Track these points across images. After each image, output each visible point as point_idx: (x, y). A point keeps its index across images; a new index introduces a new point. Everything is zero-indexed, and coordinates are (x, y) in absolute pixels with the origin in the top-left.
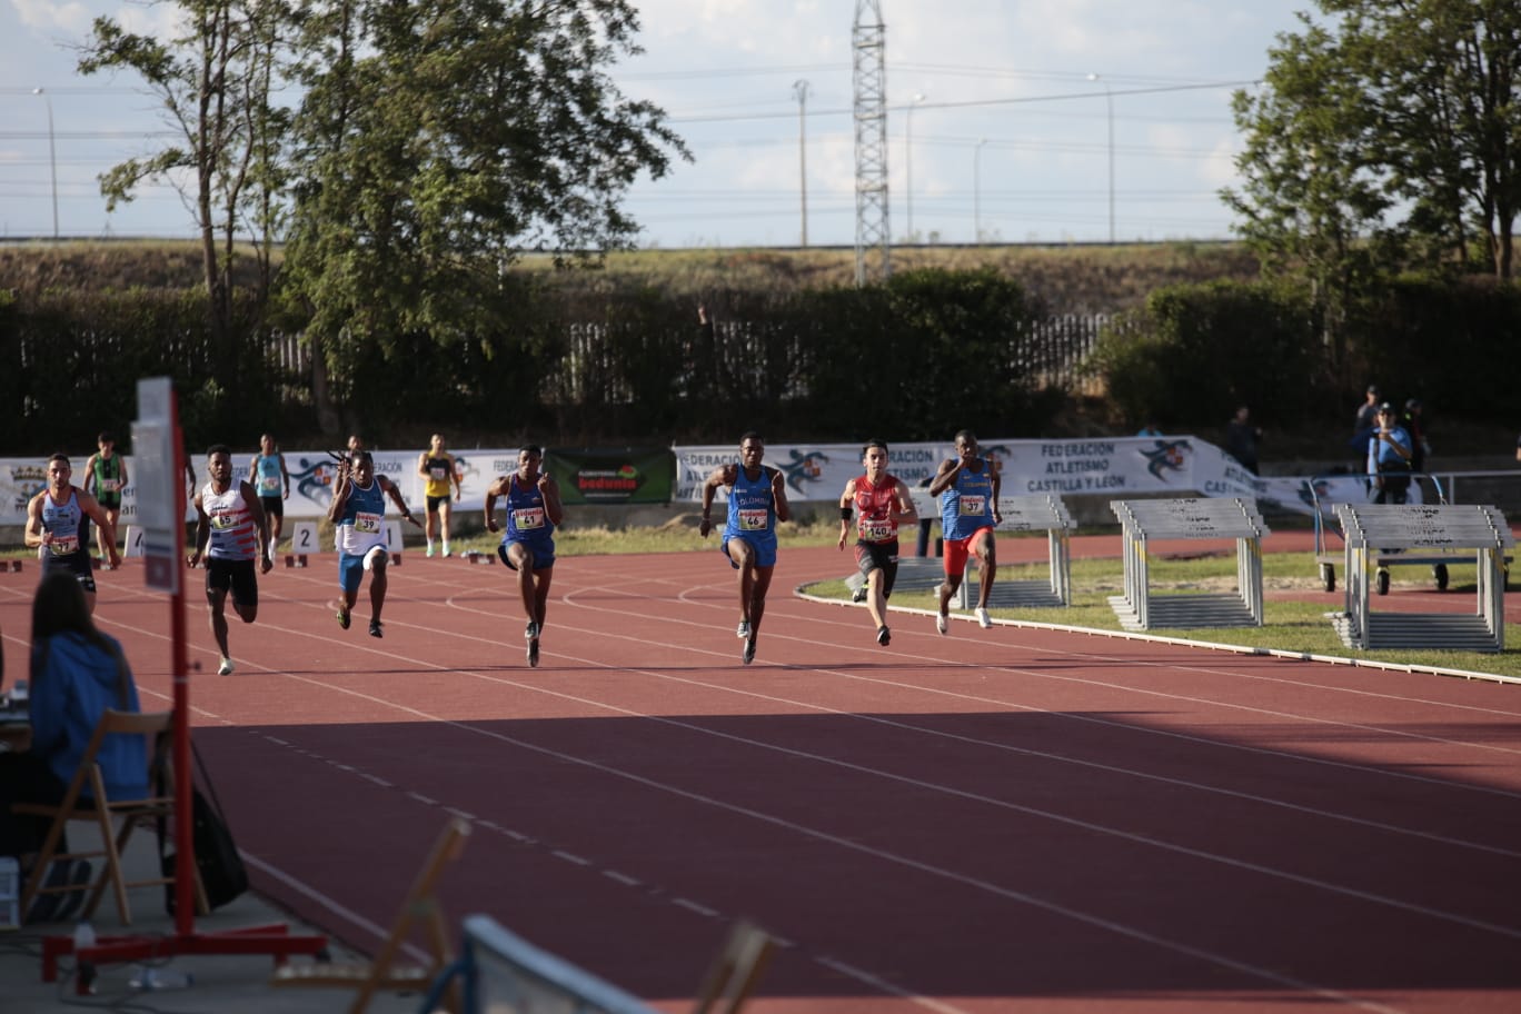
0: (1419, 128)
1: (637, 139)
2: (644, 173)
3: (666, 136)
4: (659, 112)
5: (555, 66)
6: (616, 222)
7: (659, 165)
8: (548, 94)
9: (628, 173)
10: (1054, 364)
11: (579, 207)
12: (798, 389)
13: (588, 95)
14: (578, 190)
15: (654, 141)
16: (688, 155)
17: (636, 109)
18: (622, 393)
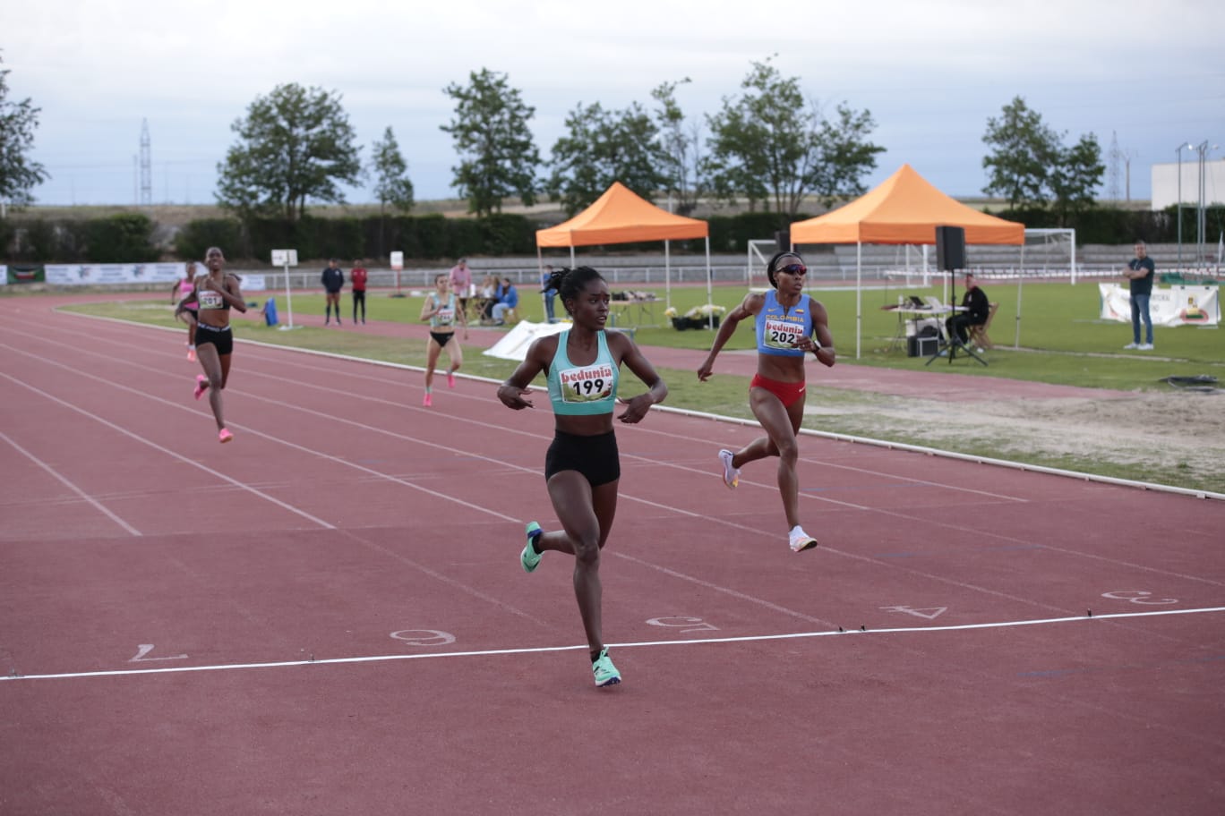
0: (270, 174)
1: (35, 174)
2: (36, 184)
3: (43, 172)
4: (42, 166)
5: (11, 150)
6: (29, 198)
7: (40, 180)
8: (9, 160)
9: (32, 183)
10: (160, 241)
11: (19, 194)
12: (85, 248)
13: (20, 161)
14: (19, 189)
15: (40, 174)
16: (50, 177)
17: (35, 164)
18: (31, 248)
